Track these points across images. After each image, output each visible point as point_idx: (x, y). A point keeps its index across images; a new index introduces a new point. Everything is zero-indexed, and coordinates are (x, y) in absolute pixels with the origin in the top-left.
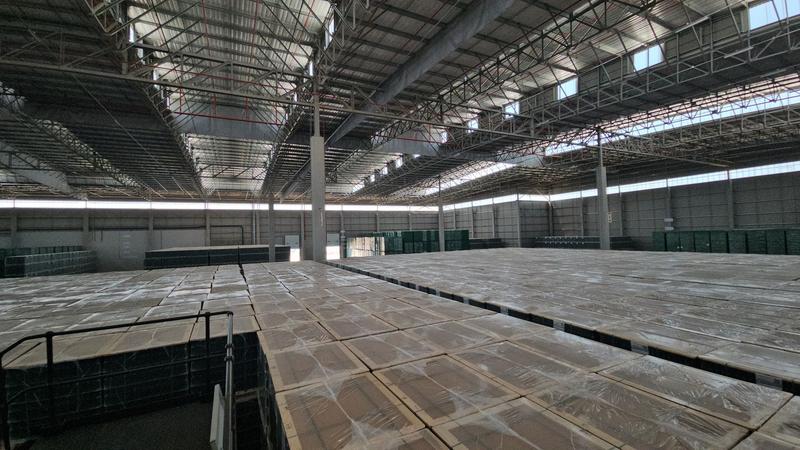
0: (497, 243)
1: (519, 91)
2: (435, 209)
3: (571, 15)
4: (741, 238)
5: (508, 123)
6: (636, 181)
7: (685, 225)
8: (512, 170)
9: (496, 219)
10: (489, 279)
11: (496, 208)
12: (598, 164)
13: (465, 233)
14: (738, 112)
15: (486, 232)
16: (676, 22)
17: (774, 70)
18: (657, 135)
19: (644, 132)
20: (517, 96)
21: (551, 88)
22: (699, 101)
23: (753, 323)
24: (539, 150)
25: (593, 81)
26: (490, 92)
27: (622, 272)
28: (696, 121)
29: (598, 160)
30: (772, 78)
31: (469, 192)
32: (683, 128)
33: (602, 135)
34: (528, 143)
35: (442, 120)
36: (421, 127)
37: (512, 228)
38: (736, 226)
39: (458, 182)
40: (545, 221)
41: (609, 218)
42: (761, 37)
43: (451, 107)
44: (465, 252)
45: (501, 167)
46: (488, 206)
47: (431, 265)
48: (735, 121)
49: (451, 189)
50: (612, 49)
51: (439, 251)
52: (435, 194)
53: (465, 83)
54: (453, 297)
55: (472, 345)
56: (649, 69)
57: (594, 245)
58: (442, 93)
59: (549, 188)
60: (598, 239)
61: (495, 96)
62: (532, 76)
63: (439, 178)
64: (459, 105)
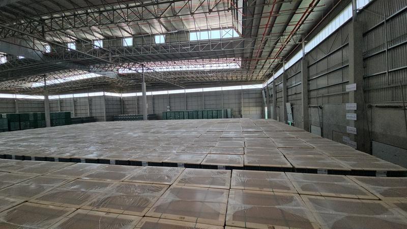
0: (92, 119)
1: (102, 35)
2: (42, 98)
3: (128, 5)
4: (187, 113)
5: (95, 50)
6: (158, 90)
7: (173, 109)
8: (100, 78)
9: (90, 105)
10: (77, 142)
11: (90, 99)
12: (142, 81)
13: (68, 114)
14: (187, 69)
15: (84, 113)
16: (169, 28)
17: (195, 57)
18: (164, 72)
19: (160, 70)
20: (102, 37)
21: (120, 39)
22: (176, 62)
23: (181, 144)
24: (115, 70)
25: (139, 41)
26: (84, 29)
27: (148, 130)
28: (176, 70)
29: (143, 79)
30: (196, 59)
31: (71, 88)
32: (172, 71)
33: (144, 68)
34: (109, 65)
35: (43, 36)
36: (25, 36)
37: (100, 111)
38: (187, 109)
39: (62, 81)
40: (119, 107)
41: (147, 106)
42: (193, 44)
43: (51, 29)
44: (66, 127)
45: (92, 75)
46: (85, 97)
47: (32, 138)
48: (186, 72)
49: (56, 85)
50: (147, 30)
51: (45, 126)
52: (41, 87)
53: (63, 17)
54: (46, 159)
55: (50, 189)
56: (161, 44)
57: (141, 118)
58: (44, 18)
59: (121, 90)
60: (143, 115)
61: (87, 33)
62: (110, 29)
63: (45, 76)
64: (59, 30)
